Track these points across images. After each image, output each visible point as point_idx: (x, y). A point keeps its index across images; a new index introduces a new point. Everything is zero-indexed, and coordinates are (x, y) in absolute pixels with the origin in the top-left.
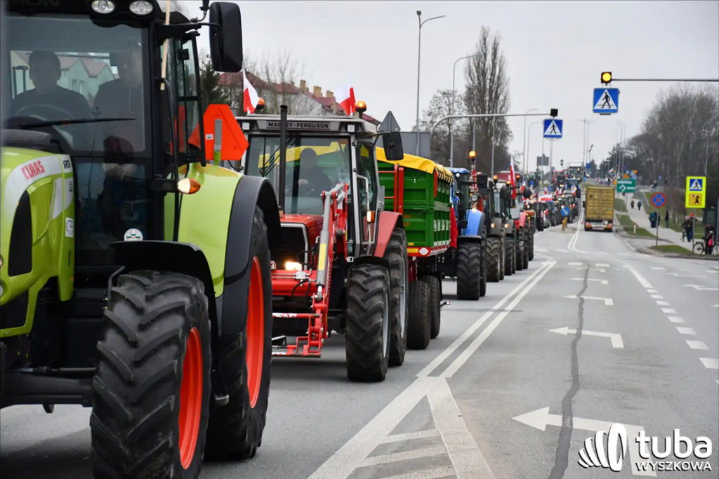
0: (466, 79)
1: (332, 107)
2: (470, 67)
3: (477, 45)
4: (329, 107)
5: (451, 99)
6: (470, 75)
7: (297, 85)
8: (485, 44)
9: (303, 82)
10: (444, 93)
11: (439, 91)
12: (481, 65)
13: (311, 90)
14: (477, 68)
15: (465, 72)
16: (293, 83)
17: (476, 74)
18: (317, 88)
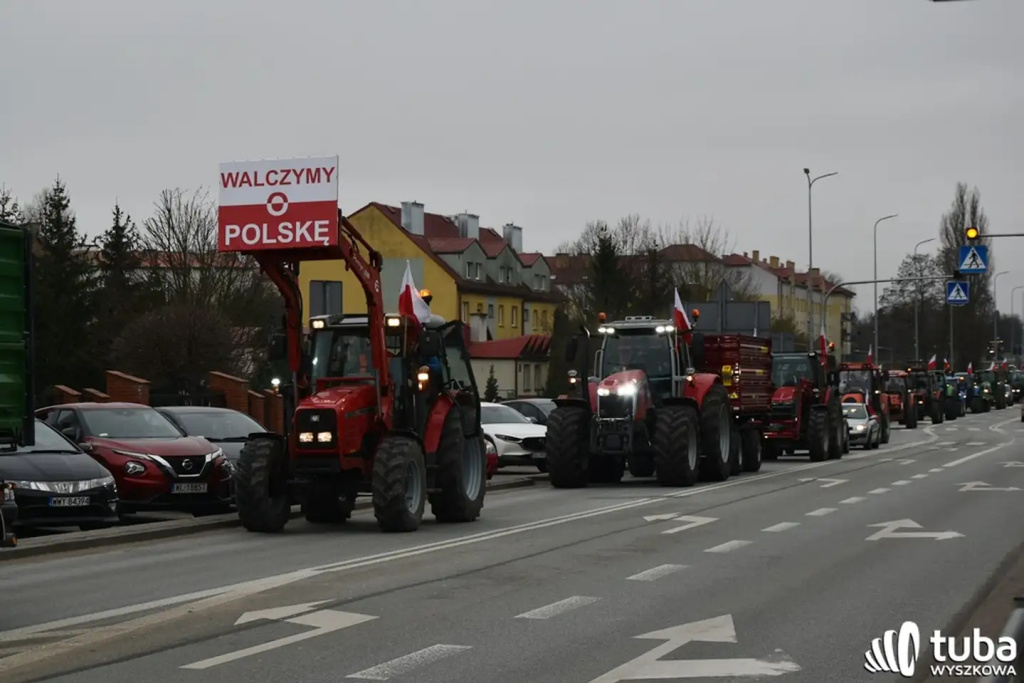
0: (942, 241)
1: (790, 279)
2: (946, 229)
3: (953, 204)
4: (786, 278)
5: (923, 264)
6: (947, 237)
7: (750, 256)
8: (962, 201)
9: (756, 253)
10: (915, 259)
11: (909, 256)
12: (959, 226)
13: (768, 261)
14: (955, 230)
15: (941, 234)
16: (746, 254)
17: (953, 236)
18: (774, 259)
